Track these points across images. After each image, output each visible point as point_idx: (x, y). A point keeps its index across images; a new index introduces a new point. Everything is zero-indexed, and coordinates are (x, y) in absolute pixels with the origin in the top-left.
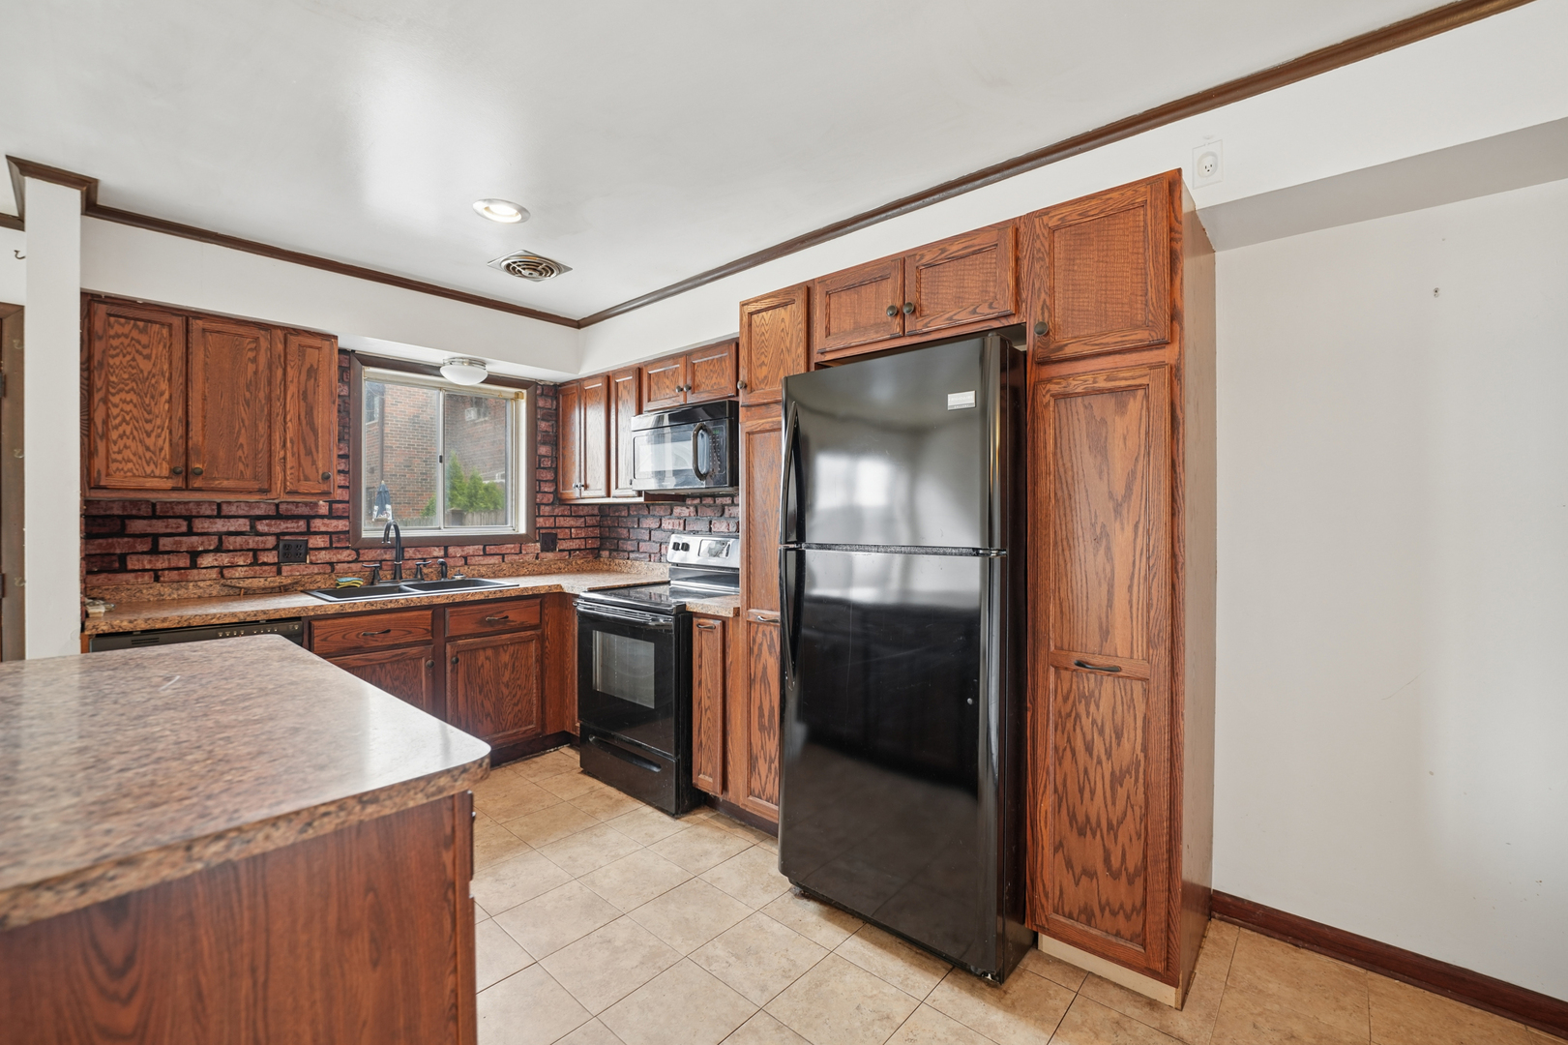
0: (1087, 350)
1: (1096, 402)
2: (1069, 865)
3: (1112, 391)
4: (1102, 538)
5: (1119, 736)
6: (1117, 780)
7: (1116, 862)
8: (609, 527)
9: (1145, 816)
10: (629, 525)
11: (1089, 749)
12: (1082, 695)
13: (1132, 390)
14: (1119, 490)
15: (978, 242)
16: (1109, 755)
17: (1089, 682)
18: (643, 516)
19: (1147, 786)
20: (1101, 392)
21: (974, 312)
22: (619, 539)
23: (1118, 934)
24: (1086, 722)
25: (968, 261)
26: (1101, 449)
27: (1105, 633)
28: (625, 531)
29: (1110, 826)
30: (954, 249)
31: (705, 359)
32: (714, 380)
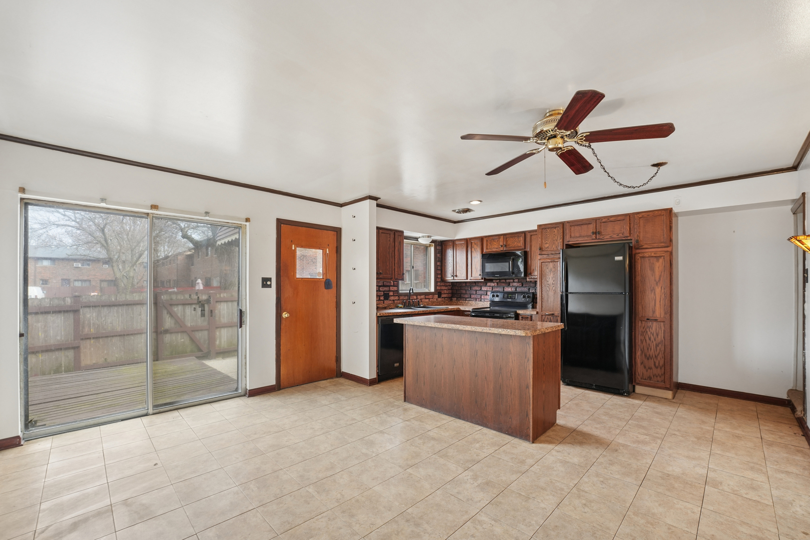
0: (649, 247)
1: (652, 259)
2: (645, 367)
3: (655, 257)
4: (653, 290)
5: (657, 335)
6: (657, 345)
7: (657, 364)
8: (456, 290)
9: (664, 353)
10: (466, 289)
11: (650, 339)
12: (648, 327)
13: (660, 257)
14: (657, 279)
15: (619, 218)
16: (655, 340)
17: (650, 324)
18: (473, 286)
19: (664, 346)
20: (653, 257)
21: (618, 235)
22: (461, 294)
23: (658, 381)
24: (649, 333)
25: (616, 222)
26: (653, 270)
27: (654, 312)
28: (464, 292)
29: (655, 356)
30: (612, 219)
31: (512, 237)
32: (515, 244)
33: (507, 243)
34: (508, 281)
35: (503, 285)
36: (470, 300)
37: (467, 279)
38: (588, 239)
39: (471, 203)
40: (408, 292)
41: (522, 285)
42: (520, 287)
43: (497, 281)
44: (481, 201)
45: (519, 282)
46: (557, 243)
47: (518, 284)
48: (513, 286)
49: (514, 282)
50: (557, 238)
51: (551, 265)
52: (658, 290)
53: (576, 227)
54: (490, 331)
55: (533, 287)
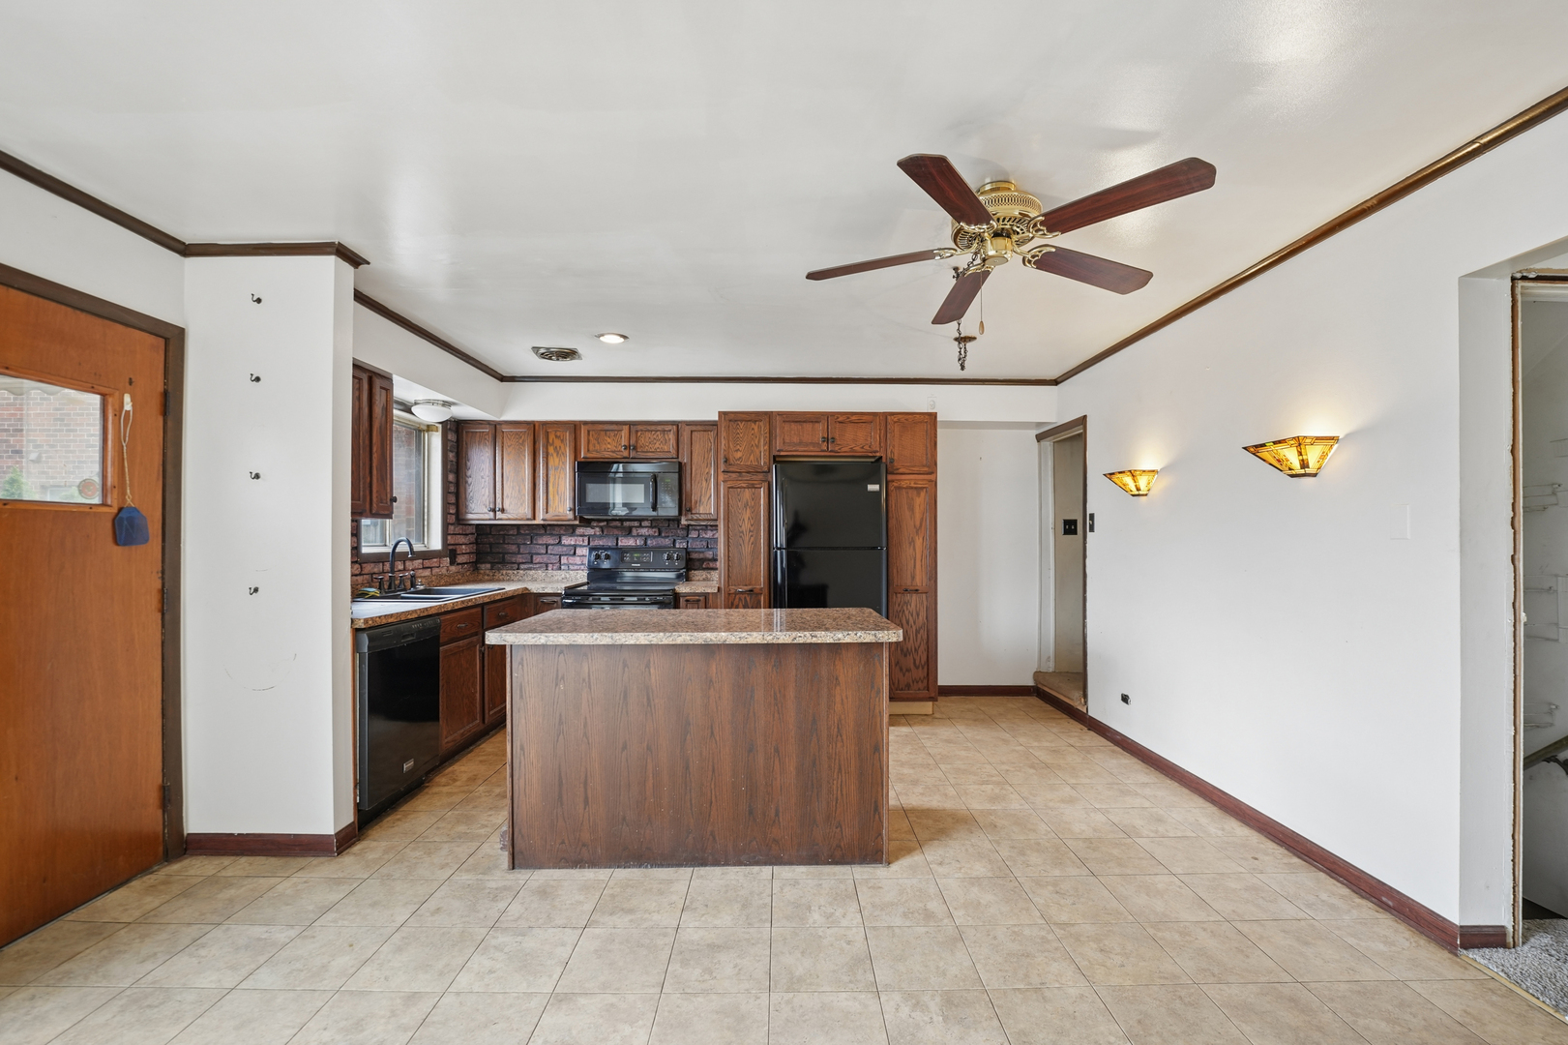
0: (907, 471)
1: (910, 491)
2: (901, 669)
3: (916, 488)
4: (912, 542)
5: (918, 615)
6: (917, 632)
7: (917, 662)
8: (491, 544)
9: (927, 642)
10: (519, 541)
11: (908, 623)
12: (905, 603)
13: (922, 488)
14: (918, 523)
15: (865, 418)
16: (915, 623)
17: (908, 597)
18: (537, 535)
19: (928, 631)
20: (912, 488)
21: (862, 448)
22: (504, 554)
23: (919, 689)
24: (907, 612)
25: (859, 425)
26: (912, 509)
27: (913, 578)
28: (514, 548)
29: (915, 650)
30: (854, 418)
31: (649, 431)
32: (657, 445)
33: (637, 442)
34: (627, 524)
35: (616, 532)
36: (530, 569)
37: (534, 519)
38: (815, 449)
39: (601, 338)
40: (390, 550)
41: (660, 534)
42: (654, 537)
43: (602, 524)
44: (625, 337)
45: (651, 527)
46: (758, 453)
47: (651, 532)
48: (638, 536)
49: (641, 526)
50: (759, 442)
51: (747, 494)
52: (919, 542)
53: (793, 425)
54: (814, 640)
55: (683, 538)
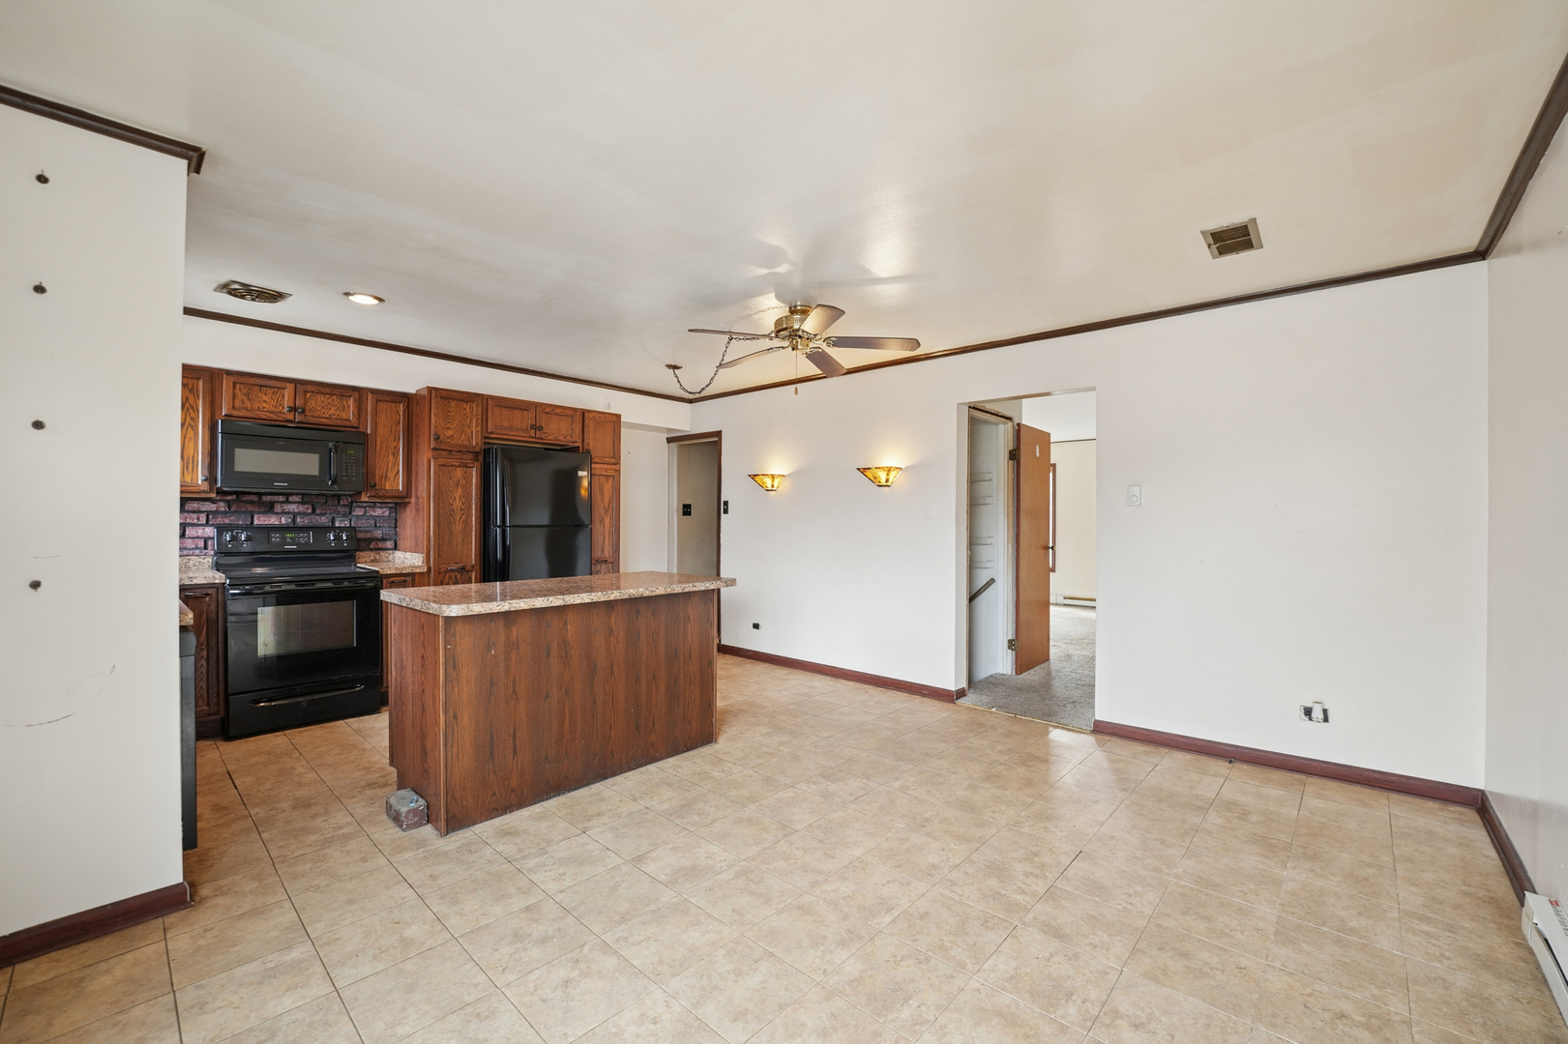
0: (600, 461)
1: (601, 478)
3: (605, 476)
4: (602, 521)
13: (610, 476)
14: (607, 505)
17: (598, 567)
25: (562, 417)
26: (602, 493)
27: (603, 551)
30: (558, 411)
31: (322, 393)
32: (333, 411)
33: (307, 404)
34: (268, 498)
35: (250, 508)
38: (523, 435)
39: (351, 298)
41: (314, 510)
42: (304, 514)
43: (230, 498)
44: (381, 300)
45: (302, 503)
46: (469, 433)
47: (302, 508)
48: (283, 513)
49: (287, 502)
50: (471, 421)
51: (459, 472)
52: (607, 521)
53: (504, 410)
55: (344, 516)
